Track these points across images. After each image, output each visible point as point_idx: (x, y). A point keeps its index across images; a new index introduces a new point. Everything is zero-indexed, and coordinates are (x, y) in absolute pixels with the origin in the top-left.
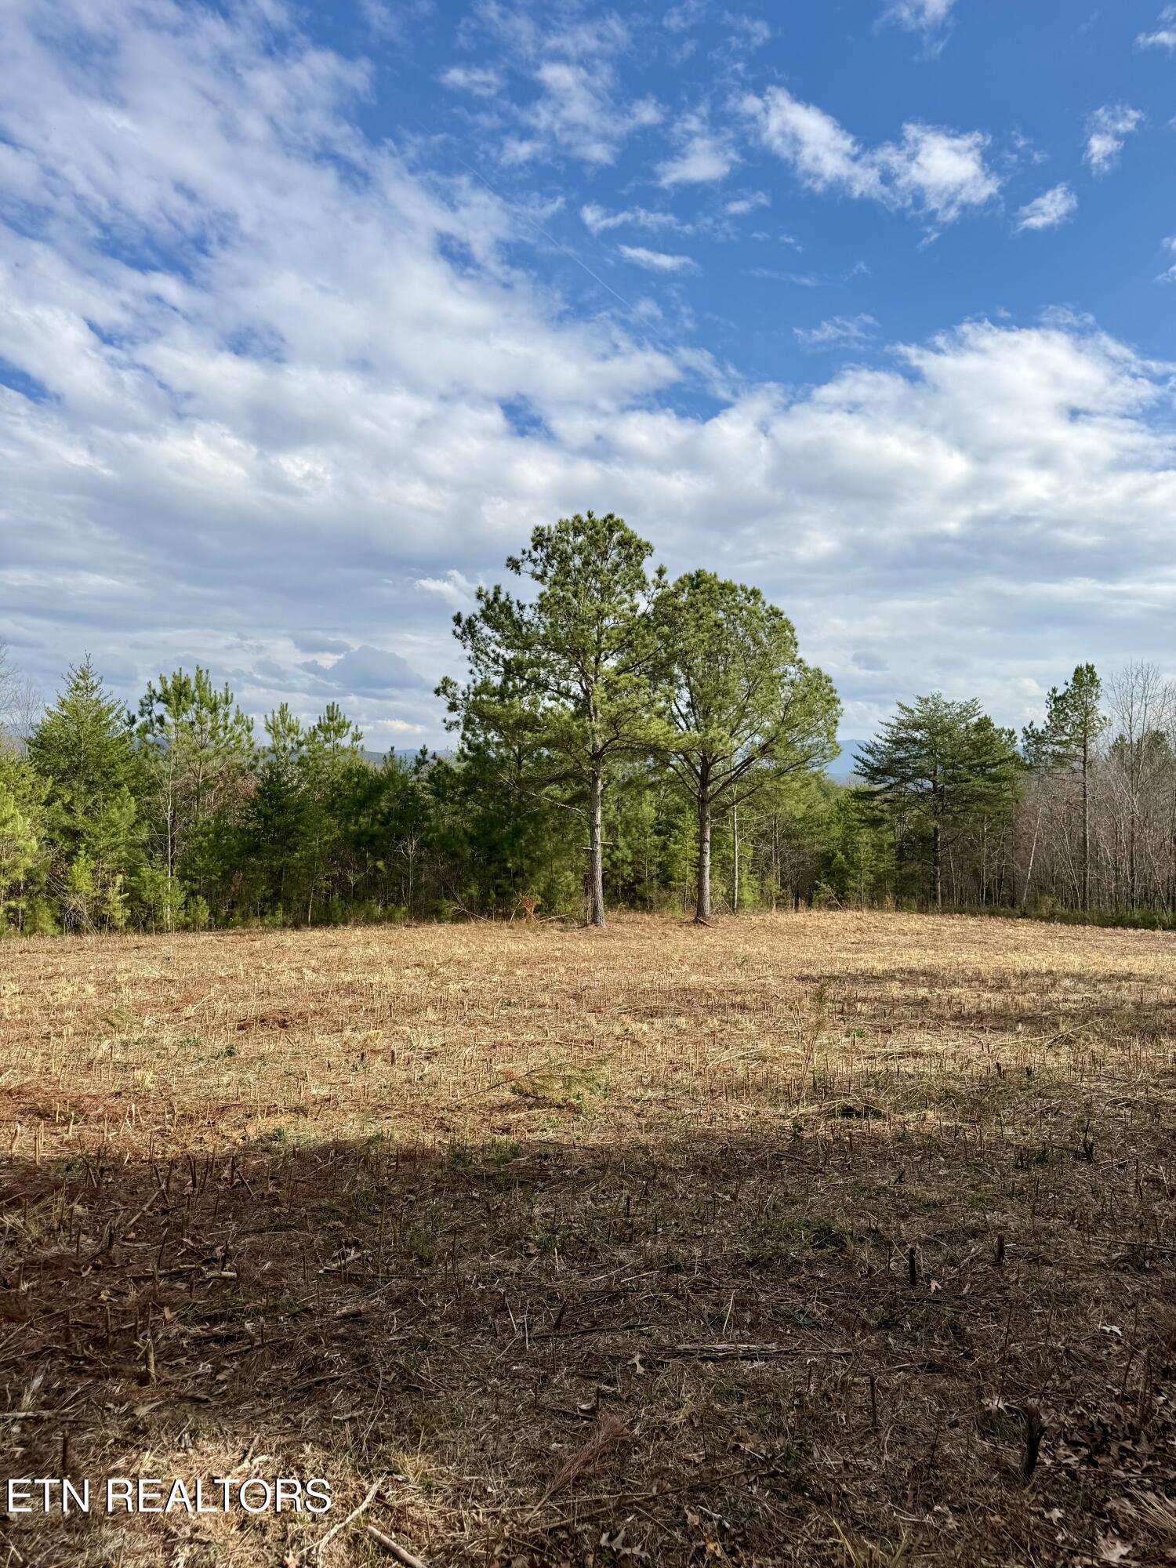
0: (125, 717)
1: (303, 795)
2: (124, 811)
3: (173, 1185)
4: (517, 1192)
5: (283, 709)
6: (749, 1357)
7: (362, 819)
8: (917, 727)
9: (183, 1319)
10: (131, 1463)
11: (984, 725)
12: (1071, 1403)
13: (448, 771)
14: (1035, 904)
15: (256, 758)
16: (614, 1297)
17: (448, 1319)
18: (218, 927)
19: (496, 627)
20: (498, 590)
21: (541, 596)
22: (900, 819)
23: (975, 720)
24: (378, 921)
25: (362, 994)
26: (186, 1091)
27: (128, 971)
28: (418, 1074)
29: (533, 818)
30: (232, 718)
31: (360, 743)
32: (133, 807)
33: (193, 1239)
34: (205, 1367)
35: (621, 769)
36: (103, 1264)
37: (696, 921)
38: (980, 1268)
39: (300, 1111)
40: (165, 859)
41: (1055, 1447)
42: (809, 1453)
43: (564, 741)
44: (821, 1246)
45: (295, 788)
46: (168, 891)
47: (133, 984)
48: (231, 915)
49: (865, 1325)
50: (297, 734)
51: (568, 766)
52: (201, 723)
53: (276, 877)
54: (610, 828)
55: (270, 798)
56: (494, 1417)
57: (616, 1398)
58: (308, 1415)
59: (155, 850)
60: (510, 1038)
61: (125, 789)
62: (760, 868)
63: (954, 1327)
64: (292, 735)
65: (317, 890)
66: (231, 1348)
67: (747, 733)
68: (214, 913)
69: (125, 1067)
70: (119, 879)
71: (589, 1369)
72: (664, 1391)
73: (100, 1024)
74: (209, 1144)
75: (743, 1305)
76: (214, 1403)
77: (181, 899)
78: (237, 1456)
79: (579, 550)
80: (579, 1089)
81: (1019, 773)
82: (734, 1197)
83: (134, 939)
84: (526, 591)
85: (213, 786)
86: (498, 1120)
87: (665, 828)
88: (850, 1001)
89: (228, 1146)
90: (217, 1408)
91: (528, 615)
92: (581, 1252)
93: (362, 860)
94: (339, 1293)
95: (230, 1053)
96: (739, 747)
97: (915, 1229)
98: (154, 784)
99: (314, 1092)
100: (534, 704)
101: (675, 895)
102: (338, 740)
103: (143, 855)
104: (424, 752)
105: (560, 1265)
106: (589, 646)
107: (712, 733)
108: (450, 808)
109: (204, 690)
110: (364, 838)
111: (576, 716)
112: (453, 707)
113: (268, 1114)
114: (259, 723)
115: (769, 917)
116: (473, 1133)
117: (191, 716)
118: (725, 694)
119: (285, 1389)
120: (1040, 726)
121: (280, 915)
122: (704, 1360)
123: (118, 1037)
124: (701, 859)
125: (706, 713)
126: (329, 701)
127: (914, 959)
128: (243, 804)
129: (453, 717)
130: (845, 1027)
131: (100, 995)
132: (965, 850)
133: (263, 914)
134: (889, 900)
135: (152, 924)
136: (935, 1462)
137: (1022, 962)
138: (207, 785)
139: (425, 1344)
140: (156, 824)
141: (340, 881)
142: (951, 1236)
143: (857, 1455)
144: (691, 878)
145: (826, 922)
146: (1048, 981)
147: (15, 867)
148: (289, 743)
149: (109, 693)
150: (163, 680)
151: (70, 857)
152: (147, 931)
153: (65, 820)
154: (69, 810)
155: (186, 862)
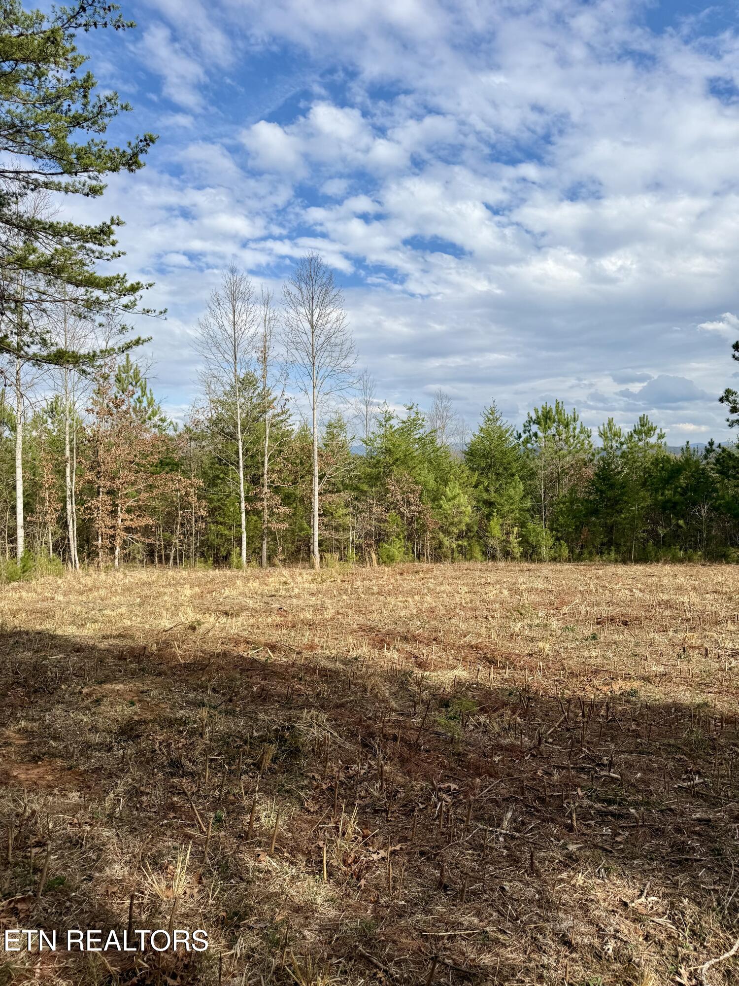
0: (515, 434)
1: (625, 476)
2: (517, 489)
3: (571, 714)
5: (610, 422)
7: (667, 492)
9: (589, 797)
10: (570, 877)
13: (730, 456)
15: (593, 455)
18: (574, 560)
24: (681, 561)
25: (677, 609)
26: (571, 658)
27: (525, 583)
28: (727, 666)
30: (578, 431)
31: (663, 440)
32: (522, 487)
33: (588, 749)
34: (607, 830)
36: (536, 754)
39: (647, 679)
40: (541, 518)
45: (619, 473)
46: (544, 538)
47: (529, 591)
48: (581, 553)
50: (619, 437)
52: (559, 435)
53: (610, 529)
55: (604, 479)
58: (682, 879)
59: (535, 513)
61: (517, 477)
64: (616, 438)
65: (637, 539)
66: (622, 823)
68: (571, 551)
69: (532, 640)
70: (516, 529)
73: (514, 613)
76: (616, 854)
77: (551, 542)
78: (637, 892)
83: (525, 565)
85: (567, 473)
89: (601, 695)
90: (618, 858)
93: (668, 519)
94: (692, 803)
95: (594, 637)
98: (533, 474)
99: (654, 669)
102: (648, 439)
103: (528, 516)
104: (711, 444)
108: (733, 482)
109: (560, 414)
110: (669, 505)
112: (734, 410)
113: (625, 679)
114: (595, 433)
117: (553, 431)
119: (663, 858)
121: (613, 554)
123: (526, 622)
126: (641, 414)
128: (586, 484)
129: (735, 417)
131: (511, 597)
133: (602, 553)
135: (535, 557)
138: (564, 472)
140: (535, 497)
141: (653, 534)
147: (461, 522)
148: (615, 445)
149: (505, 422)
150: (536, 411)
151: (488, 517)
152: (533, 561)
153: (485, 496)
154: (487, 490)
155: (554, 520)
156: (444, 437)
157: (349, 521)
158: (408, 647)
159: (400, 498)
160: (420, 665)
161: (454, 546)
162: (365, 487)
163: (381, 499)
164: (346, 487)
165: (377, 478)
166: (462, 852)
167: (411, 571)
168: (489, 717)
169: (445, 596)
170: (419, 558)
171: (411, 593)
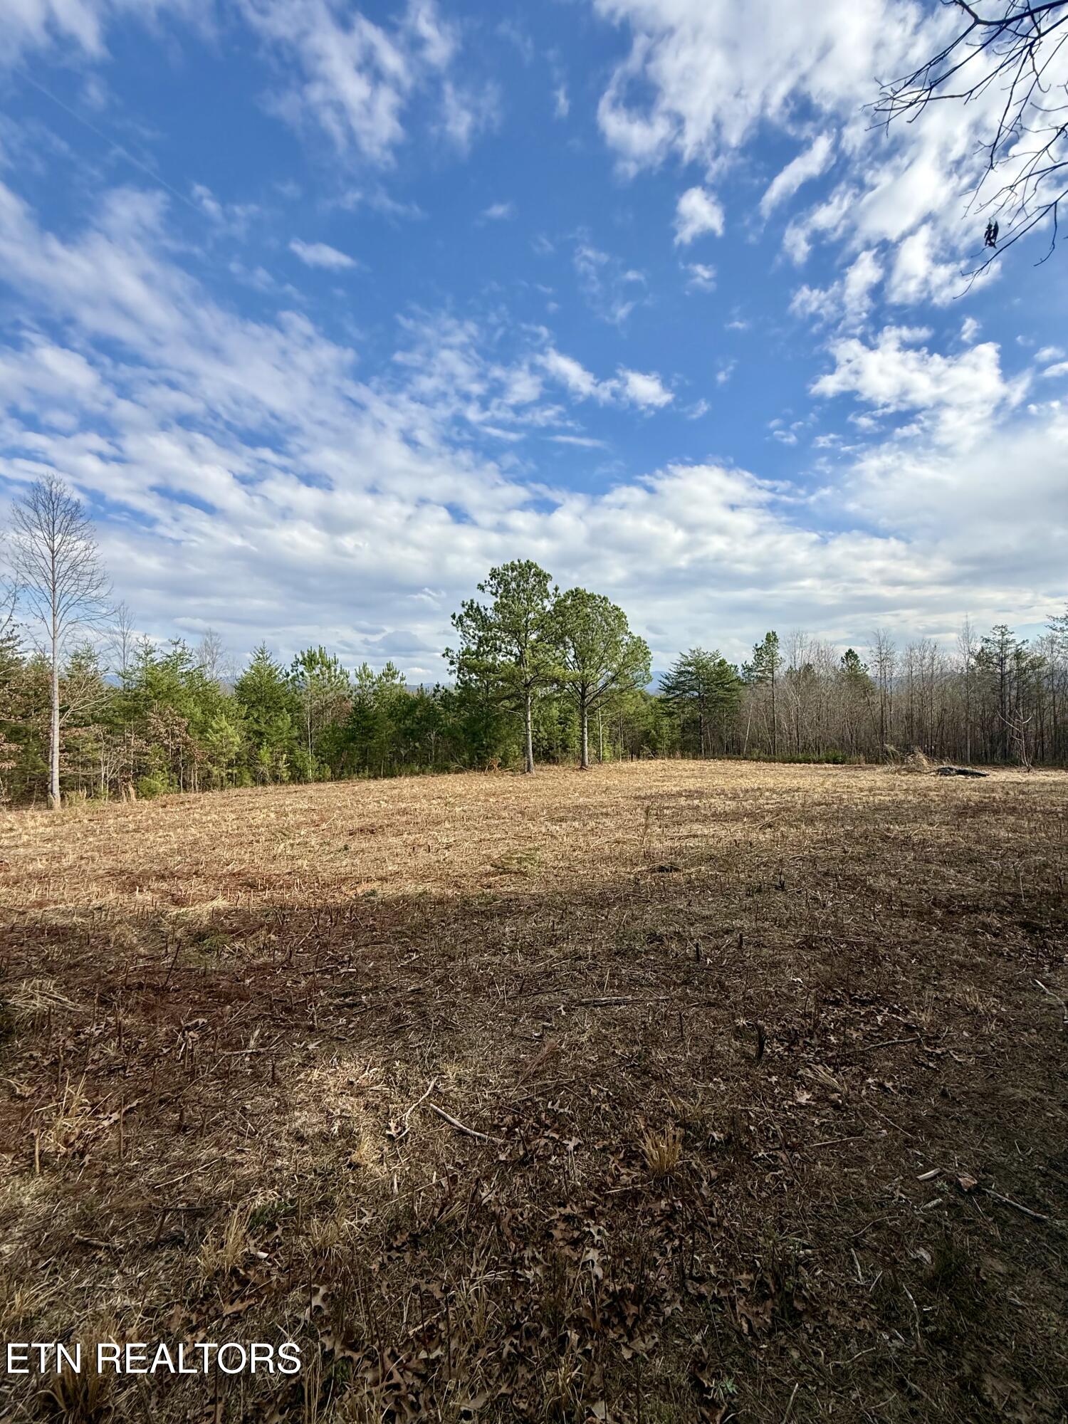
0: (284, 673)
1: (376, 710)
2: (284, 721)
3: (321, 921)
4: (497, 920)
5: (365, 665)
6: (618, 1003)
7: (407, 722)
8: (690, 665)
9: (330, 996)
10: (307, 1075)
11: (722, 663)
12: (779, 1019)
13: (451, 695)
14: (750, 752)
15: (351, 692)
16: (549, 976)
17: (464, 990)
19: (473, 620)
20: (472, 601)
21: (496, 603)
22: (683, 712)
23: (718, 661)
24: (417, 774)
25: (411, 815)
26: (325, 870)
27: (291, 805)
28: (442, 857)
29: (496, 718)
30: (338, 672)
31: (404, 682)
32: (289, 719)
33: (333, 951)
34: (342, 1021)
35: (541, 692)
36: (287, 966)
37: (581, 768)
38: (731, 950)
39: (384, 879)
40: (307, 745)
41: (771, 1043)
42: (650, 1053)
43: (510, 679)
44: (651, 942)
45: (372, 707)
46: (310, 762)
47: (294, 812)
49: (675, 983)
50: (372, 678)
51: (513, 691)
52: (323, 675)
53: (364, 752)
54: (536, 722)
55: (360, 712)
56: (491, 1042)
57: (552, 1029)
58: (397, 1045)
59: (302, 740)
60: (489, 837)
61: (284, 710)
62: (613, 740)
63: (719, 982)
64: (369, 679)
65: (385, 759)
66: (356, 1010)
67: (604, 671)
68: (333, 772)
69: (293, 858)
70: (284, 756)
71: (539, 1014)
72: (576, 1024)
73: (279, 835)
74: (340, 898)
75: (614, 976)
76: (348, 1041)
77: (316, 766)
78: (362, 1068)
79: (514, 579)
80: (526, 864)
81: (740, 687)
82: (606, 917)
83: (293, 787)
84: (487, 602)
85: (330, 707)
86: (485, 880)
87: (564, 721)
88: (662, 808)
89: (347, 900)
90: (350, 1043)
91: (489, 613)
92: (531, 952)
93: (408, 742)
94: (409, 978)
95: (346, 848)
96: (600, 678)
97: (698, 930)
98: (300, 707)
99: (390, 869)
100: (494, 659)
101: (570, 755)
102: (393, 681)
103: (296, 744)
104: (438, 686)
105: (520, 958)
106: (521, 628)
107: (586, 671)
108: (453, 714)
109: (323, 657)
110: (409, 731)
111: (517, 664)
112: (452, 663)
113: (367, 882)
114: (352, 673)
115: (618, 765)
116: (472, 889)
117: (317, 671)
118: (592, 651)
119: (384, 1031)
120: (750, 664)
121: (367, 771)
122: (595, 1006)
123: (288, 842)
124: (583, 736)
125: (583, 661)
126: (386, 661)
127: (690, 784)
128: (346, 716)
129: (452, 668)
130: (658, 823)
131: (278, 819)
132: (715, 726)
133: (358, 772)
134: (678, 754)
135: (302, 779)
136: (713, 1054)
137: (745, 783)
138: (327, 707)
139: (454, 1004)
140: (302, 727)
141: (397, 754)
142: (716, 934)
143: (674, 1053)
144: (578, 746)
145: (647, 766)
146: (758, 794)
147: (230, 751)
148: (368, 683)
149: (274, 661)
150: (302, 654)
151: (259, 746)
152: (300, 783)
153: (256, 727)
154: (257, 721)
155: (318, 746)
156: (214, 672)
157: (101, 756)
158: (164, 886)
159: (163, 730)
160: (178, 902)
161: (224, 774)
162: (120, 721)
163: (140, 733)
164: (96, 721)
165: (136, 711)
166: (205, 1086)
167: (175, 802)
168: (245, 941)
169: (210, 825)
170: (185, 787)
171: (173, 826)
